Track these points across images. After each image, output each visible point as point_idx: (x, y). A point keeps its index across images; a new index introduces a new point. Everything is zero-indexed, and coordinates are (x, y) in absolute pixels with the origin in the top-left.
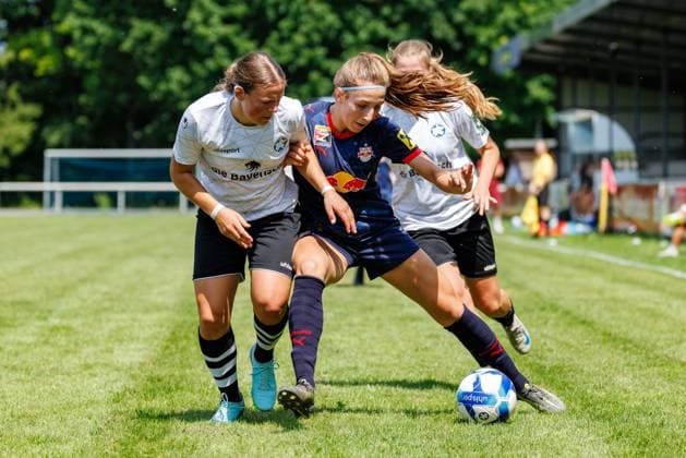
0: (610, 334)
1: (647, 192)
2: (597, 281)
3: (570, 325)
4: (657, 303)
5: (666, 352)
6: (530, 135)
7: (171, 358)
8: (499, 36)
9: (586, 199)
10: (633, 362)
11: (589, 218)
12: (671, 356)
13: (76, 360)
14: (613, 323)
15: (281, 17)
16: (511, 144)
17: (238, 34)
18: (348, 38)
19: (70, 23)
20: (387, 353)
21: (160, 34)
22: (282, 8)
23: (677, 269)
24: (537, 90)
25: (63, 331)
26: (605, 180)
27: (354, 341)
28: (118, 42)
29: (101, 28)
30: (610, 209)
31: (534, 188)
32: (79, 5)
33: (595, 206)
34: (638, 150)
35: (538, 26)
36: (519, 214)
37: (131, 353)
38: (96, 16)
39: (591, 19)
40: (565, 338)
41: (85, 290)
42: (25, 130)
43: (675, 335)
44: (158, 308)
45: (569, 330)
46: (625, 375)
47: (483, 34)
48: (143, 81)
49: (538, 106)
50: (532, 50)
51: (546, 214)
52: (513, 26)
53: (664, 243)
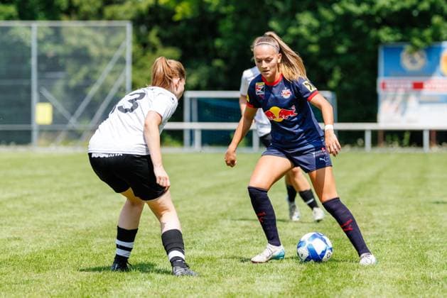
7: (308, 288)
13: (220, 289)
37: (272, 283)
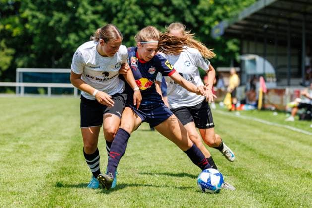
0: (263, 155)
1: (280, 92)
2: (257, 131)
3: (245, 150)
4: (284, 142)
5: (288, 164)
6: (228, 66)
7: (71, 159)
8: (214, 21)
9: (253, 95)
10: (273, 167)
11: (254, 103)
12: (290, 165)
13: (30, 160)
14: (264, 150)
15: (118, 11)
16: (220, 69)
17: (99, 19)
18: (148, 21)
19: (27, 13)
20: (164, 160)
21: (65, 18)
22: (119, 8)
23: (293, 127)
24: (231, 46)
25: (25, 147)
26: (261, 86)
27: (150, 155)
28: (47, 22)
29: (41, 16)
30: (264, 100)
32: (31, 5)
33: (257, 98)
34: (277, 73)
35: (232, 17)
36: (223, 101)
37: (54, 157)
38: (39, 10)
39: (256, 14)
40: (243, 156)
41: (34, 129)
42: (8, 60)
43: (292, 156)
44: (65, 138)
45: (245, 153)
46: (269, 173)
47: (208, 20)
48: (58, 39)
49: (232, 53)
50: (229, 28)
51: (235, 101)
52: (221, 17)
53: (288, 115)
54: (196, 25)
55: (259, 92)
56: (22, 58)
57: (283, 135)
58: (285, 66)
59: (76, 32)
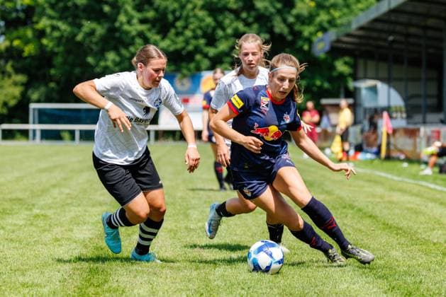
0: (388, 224)
1: (412, 133)
2: (379, 190)
3: (361, 218)
4: (418, 205)
5: (423, 236)
6: (337, 96)
8: (317, 31)
9: (373, 137)
10: (402, 242)
11: (375, 149)
12: (427, 238)
13: (50, 236)
14: (390, 217)
15: (177, 19)
16: (324, 101)
17: (149, 30)
18: (220, 33)
19: (44, 23)
20: (244, 234)
21: (100, 30)
22: (178, 14)
23: (431, 183)
24: (341, 67)
25: (42, 218)
26: (385, 125)
28: (75, 35)
29: (63, 26)
30: (388, 144)
31: (339, 130)
32: (50, 12)
33: (378, 142)
34: (407, 106)
35: (342, 25)
36: (329, 147)
37: (84, 232)
38: (61, 18)
39: (376, 20)
40: (359, 226)
41: (55, 192)
42: (17, 91)
43: (430, 225)
44: (101, 204)
45: (361, 221)
46: (397, 251)
47: (307, 31)
48: (90, 60)
49: (342, 77)
50: (338, 41)
51: (347, 147)
52: (326, 25)
53: (423, 166)
54: (290, 38)
55: (382, 133)
56: (37, 88)
57: (417, 195)
58: (418, 96)
59: (116, 50)
